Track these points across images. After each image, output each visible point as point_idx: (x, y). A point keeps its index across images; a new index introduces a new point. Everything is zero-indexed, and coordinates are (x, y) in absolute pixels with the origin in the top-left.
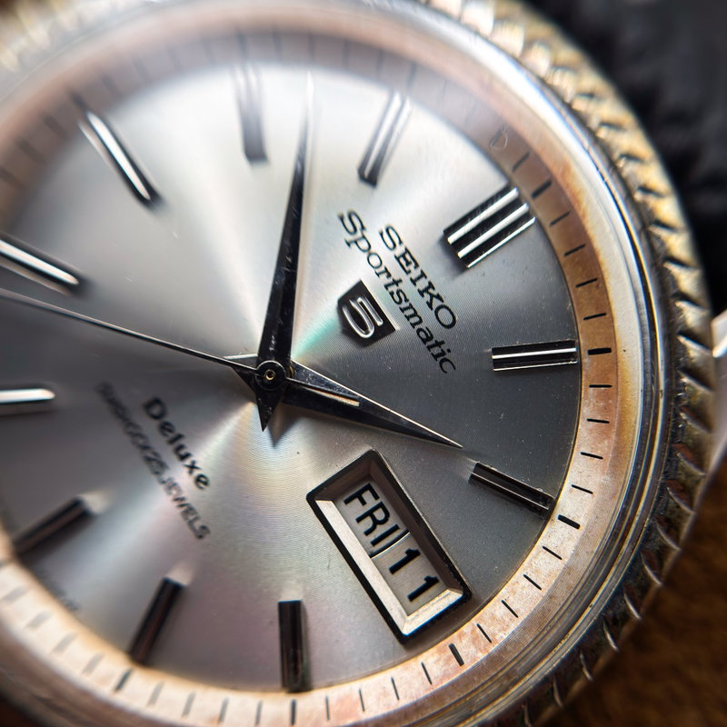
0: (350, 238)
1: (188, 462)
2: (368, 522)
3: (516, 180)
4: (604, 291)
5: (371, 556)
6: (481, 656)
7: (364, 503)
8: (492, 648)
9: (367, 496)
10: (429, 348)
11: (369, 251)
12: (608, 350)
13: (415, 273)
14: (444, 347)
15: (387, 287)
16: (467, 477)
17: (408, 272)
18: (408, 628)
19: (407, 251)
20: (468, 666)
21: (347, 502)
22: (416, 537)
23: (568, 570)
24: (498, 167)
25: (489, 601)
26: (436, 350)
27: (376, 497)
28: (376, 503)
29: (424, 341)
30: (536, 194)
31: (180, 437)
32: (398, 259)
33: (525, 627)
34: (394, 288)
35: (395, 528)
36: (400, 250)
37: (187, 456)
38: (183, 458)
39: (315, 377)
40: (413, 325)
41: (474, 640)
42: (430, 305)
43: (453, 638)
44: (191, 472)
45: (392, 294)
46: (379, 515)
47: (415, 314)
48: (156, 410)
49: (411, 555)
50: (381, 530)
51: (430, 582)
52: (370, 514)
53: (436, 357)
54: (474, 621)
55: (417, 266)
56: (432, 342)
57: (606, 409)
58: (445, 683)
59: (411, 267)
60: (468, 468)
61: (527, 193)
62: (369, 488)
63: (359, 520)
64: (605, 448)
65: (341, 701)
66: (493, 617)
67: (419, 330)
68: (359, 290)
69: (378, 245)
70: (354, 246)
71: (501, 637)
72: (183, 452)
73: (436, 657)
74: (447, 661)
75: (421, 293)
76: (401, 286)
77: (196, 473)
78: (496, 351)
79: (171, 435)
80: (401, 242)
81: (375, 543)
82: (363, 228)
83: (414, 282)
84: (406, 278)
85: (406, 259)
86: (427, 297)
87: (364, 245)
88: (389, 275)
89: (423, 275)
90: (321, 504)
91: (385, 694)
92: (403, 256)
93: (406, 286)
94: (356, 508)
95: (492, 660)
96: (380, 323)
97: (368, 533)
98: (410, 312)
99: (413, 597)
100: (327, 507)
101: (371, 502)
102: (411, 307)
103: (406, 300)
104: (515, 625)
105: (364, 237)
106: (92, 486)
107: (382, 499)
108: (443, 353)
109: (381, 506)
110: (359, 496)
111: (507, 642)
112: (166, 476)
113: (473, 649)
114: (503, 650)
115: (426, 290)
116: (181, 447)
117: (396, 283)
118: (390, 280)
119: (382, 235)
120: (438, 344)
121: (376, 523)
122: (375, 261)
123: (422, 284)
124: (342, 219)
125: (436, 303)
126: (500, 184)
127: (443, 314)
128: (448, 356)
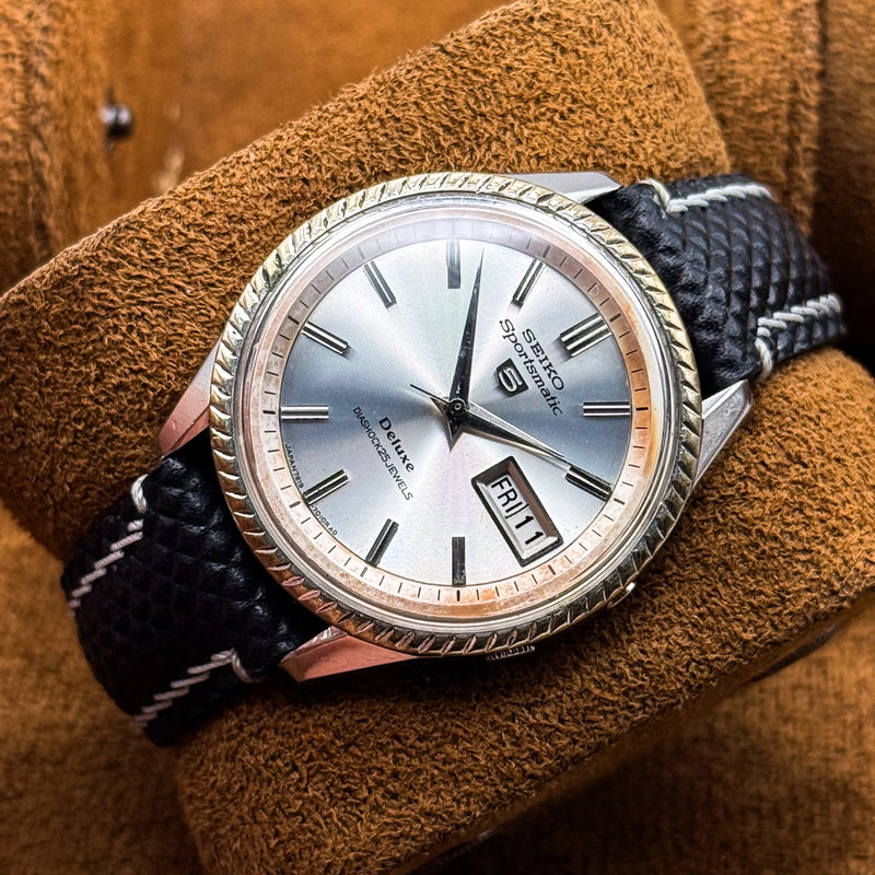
0: (505, 334)
1: (402, 455)
2: (505, 499)
4: (646, 376)
5: (507, 517)
6: (565, 570)
7: (502, 487)
8: (571, 566)
9: (505, 484)
10: (547, 400)
11: (516, 343)
12: (646, 409)
13: (542, 357)
14: (556, 400)
15: (525, 363)
16: (565, 476)
17: (538, 356)
18: (525, 556)
19: (538, 344)
20: (558, 576)
21: (493, 486)
22: (533, 508)
23: (616, 526)
24: (592, 304)
25: (570, 545)
26: (552, 402)
27: (510, 485)
28: (510, 488)
29: (545, 396)
30: (612, 320)
31: (398, 441)
32: (532, 348)
35: (520, 504)
36: (534, 343)
37: (402, 452)
38: (399, 453)
40: (539, 386)
41: (562, 563)
42: (549, 375)
44: (404, 462)
45: (528, 367)
47: (541, 380)
48: (386, 424)
49: (529, 519)
50: (512, 504)
51: (538, 535)
52: (506, 494)
53: (551, 405)
54: (563, 554)
55: (543, 353)
56: (550, 397)
57: (644, 441)
58: (545, 583)
59: (540, 353)
60: (566, 470)
61: (607, 319)
62: (506, 480)
63: (500, 497)
64: (642, 462)
65: (485, 591)
66: (573, 551)
67: (542, 390)
68: (509, 363)
69: (521, 339)
70: (507, 338)
71: (577, 561)
72: (399, 450)
73: (540, 571)
75: (545, 368)
76: (533, 364)
77: (407, 462)
78: (586, 404)
79: (394, 440)
80: (534, 339)
81: (507, 511)
82: (513, 330)
83: (541, 362)
84: (536, 359)
86: (548, 371)
88: (527, 357)
89: (546, 358)
90: (479, 485)
91: (511, 589)
92: (536, 346)
93: (536, 364)
94: (498, 490)
96: (520, 383)
97: (504, 505)
98: (538, 379)
99: (528, 542)
100: (482, 487)
101: (507, 488)
102: (538, 376)
103: (536, 372)
104: (585, 555)
105: (513, 335)
107: (514, 486)
108: (555, 404)
109: (512, 490)
110: (500, 483)
111: (580, 564)
112: (389, 463)
113: (561, 567)
114: (577, 567)
115: (548, 367)
116: (399, 447)
117: (531, 361)
118: (527, 360)
119: (524, 334)
120: (553, 398)
121: (509, 499)
122: (519, 348)
123: (546, 363)
124: (501, 323)
125: (553, 375)
126: (592, 312)
127: (557, 381)
128: (558, 405)
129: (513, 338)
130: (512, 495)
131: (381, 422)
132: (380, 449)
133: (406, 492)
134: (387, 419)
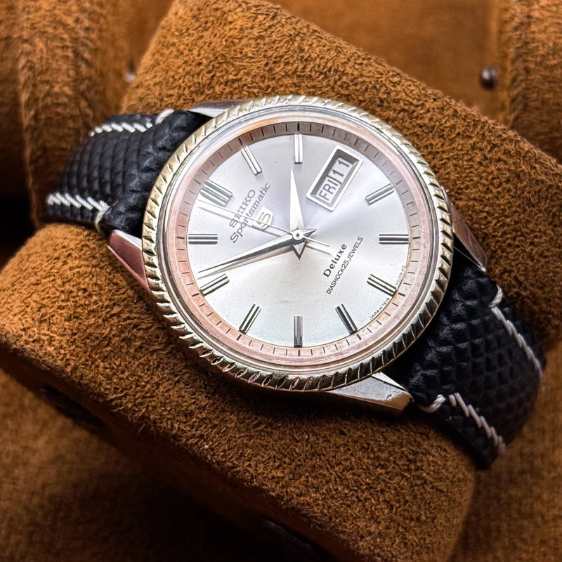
0: (240, 236)
1: (339, 254)
2: (331, 190)
7: (326, 194)
9: (323, 194)
10: (264, 195)
11: (241, 228)
13: (242, 210)
14: (262, 190)
17: (242, 212)
22: (328, 173)
24: (195, 199)
26: (264, 192)
27: (322, 191)
29: (263, 197)
30: (199, 183)
34: (250, 215)
35: (329, 180)
37: (338, 256)
38: (339, 257)
40: (259, 203)
41: (349, 139)
42: (250, 201)
44: (343, 252)
47: (255, 204)
48: (328, 273)
49: (334, 171)
50: (332, 185)
52: (328, 191)
53: (266, 191)
61: (200, 187)
62: (320, 194)
66: (339, 137)
67: (260, 200)
69: (238, 226)
70: (242, 234)
72: (337, 258)
73: (360, 148)
74: (360, 144)
75: (247, 205)
76: (248, 213)
77: (342, 250)
79: (334, 264)
80: (233, 219)
81: (337, 185)
82: (235, 233)
83: (244, 209)
84: (244, 212)
86: (248, 203)
89: (241, 207)
93: (247, 211)
97: (335, 189)
98: (255, 206)
99: (347, 166)
101: (324, 192)
102: (253, 207)
103: (252, 209)
105: (238, 232)
107: (321, 188)
108: (264, 189)
109: (324, 189)
112: (348, 259)
113: (352, 138)
115: (246, 204)
119: (234, 226)
120: (261, 192)
121: (330, 187)
123: (244, 206)
124: (234, 242)
125: (248, 199)
126: (200, 196)
127: (251, 195)
129: (240, 231)
130: (327, 187)
131: (328, 276)
132: (343, 268)
133: (359, 242)
134: (325, 274)
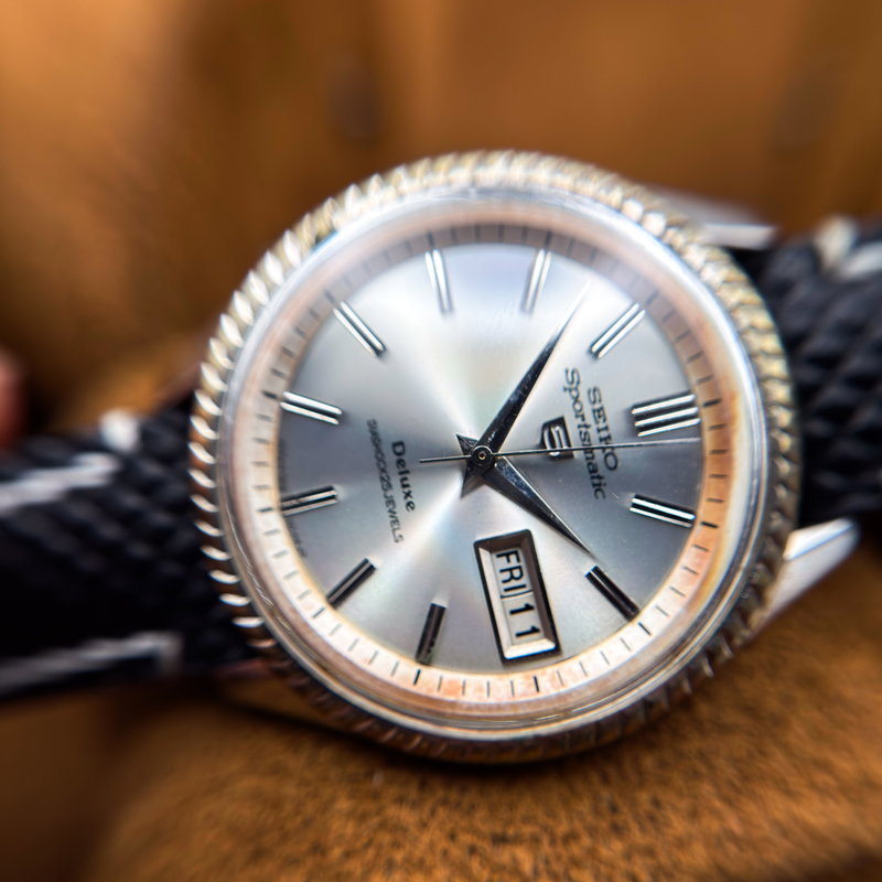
0: (567, 386)
1: (406, 490)
2: (507, 575)
3: (697, 389)
4: (728, 487)
5: (502, 597)
6: (553, 692)
7: (509, 561)
8: (562, 690)
9: (513, 558)
10: (593, 478)
11: (576, 400)
12: (714, 526)
13: (602, 425)
14: (603, 481)
15: (579, 426)
16: (586, 573)
17: (597, 422)
18: (510, 653)
19: (602, 408)
20: (542, 695)
21: (499, 556)
22: (536, 596)
23: (633, 660)
24: (686, 378)
25: (569, 658)
26: (596, 481)
27: (518, 560)
28: (517, 565)
29: (591, 472)
30: (708, 404)
31: (407, 472)
32: (594, 411)
33: (589, 685)
34: (584, 430)
35: (523, 586)
36: (597, 406)
37: (407, 486)
38: (404, 486)
39: (509, 468)
40: (587, 459)
41: (552, 680)
43: (538, 673)
44: (406, 498)
45: (581, 433)
46: (516, 573)
48: (399, 449)
49: (528, 608)
50: (514, 583)
51: (534, 630)
52: (511, 570)
53: (594, 485)
54: (556, 668)
55: (605, 420)
56: (595, 475)
57: (699, 565)
58: (524, 699)
59: (601, 420)
60: (588, 567)
61: (702, 400)
62: (516, 553)
63: (502, 571)
64: (689, 590)
65: (451, 683)
66: (570, 670)
67: (589, 464)
68: (560, 422)
69: (583, 397)
70: (567, 393)
71: (571, 685)
72: (405, 482)
73: (522, 680)
74: (529, 686)
75: (601, 439)
76: (589, 430)
77: (409, 499)
78: (637, 497)
79: (402, 470)
80: (600, 401)
81: (507, 590)
82: (579, 382)
83: (599, 430)
84: (594, 426)
85: (599, 413)
87: (574, 394)
88: (583, 419)
89: (606, 428)
90: (482, 551)
91: (480, 690)
92: (599, 411)
93: (592, 431)
94: (502, 563)
95: (560, 697)
96: (565, 447)
97: (505, 582)
99: (519, 635)
100: (484, 554)
101: (514, 563)
103: (589, 440)
104: (583, 681)
105: (577, 389)
106: (341, 481)
107: (522, 564)
108: (600, 485)
109: (519, 568)
110: (507, 555)
111: (574, 690)
112: (389, 494)
113: (548, 685)
114: (569, 694)
115: (605, 439)
116: (406, 479)
117: (587, 426)
118: (582, 423)
119: (589, 392)
120: (599, 477)
121: (512, 577)
122: (578, 407)
123: (604, 434)
124: (567, 371)
125: (609, 450)
126: (683, 389)
127: (610, 459)
128: (603, 488)
131: (395, 445)
132: (384, 475)
133: (398, 533)
134: (401, 444)
